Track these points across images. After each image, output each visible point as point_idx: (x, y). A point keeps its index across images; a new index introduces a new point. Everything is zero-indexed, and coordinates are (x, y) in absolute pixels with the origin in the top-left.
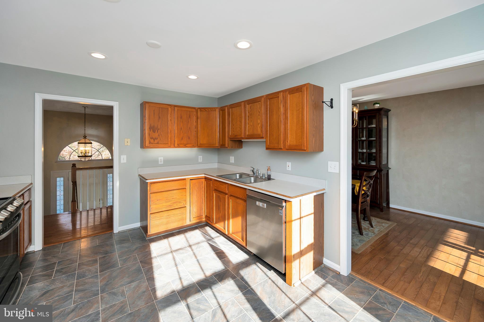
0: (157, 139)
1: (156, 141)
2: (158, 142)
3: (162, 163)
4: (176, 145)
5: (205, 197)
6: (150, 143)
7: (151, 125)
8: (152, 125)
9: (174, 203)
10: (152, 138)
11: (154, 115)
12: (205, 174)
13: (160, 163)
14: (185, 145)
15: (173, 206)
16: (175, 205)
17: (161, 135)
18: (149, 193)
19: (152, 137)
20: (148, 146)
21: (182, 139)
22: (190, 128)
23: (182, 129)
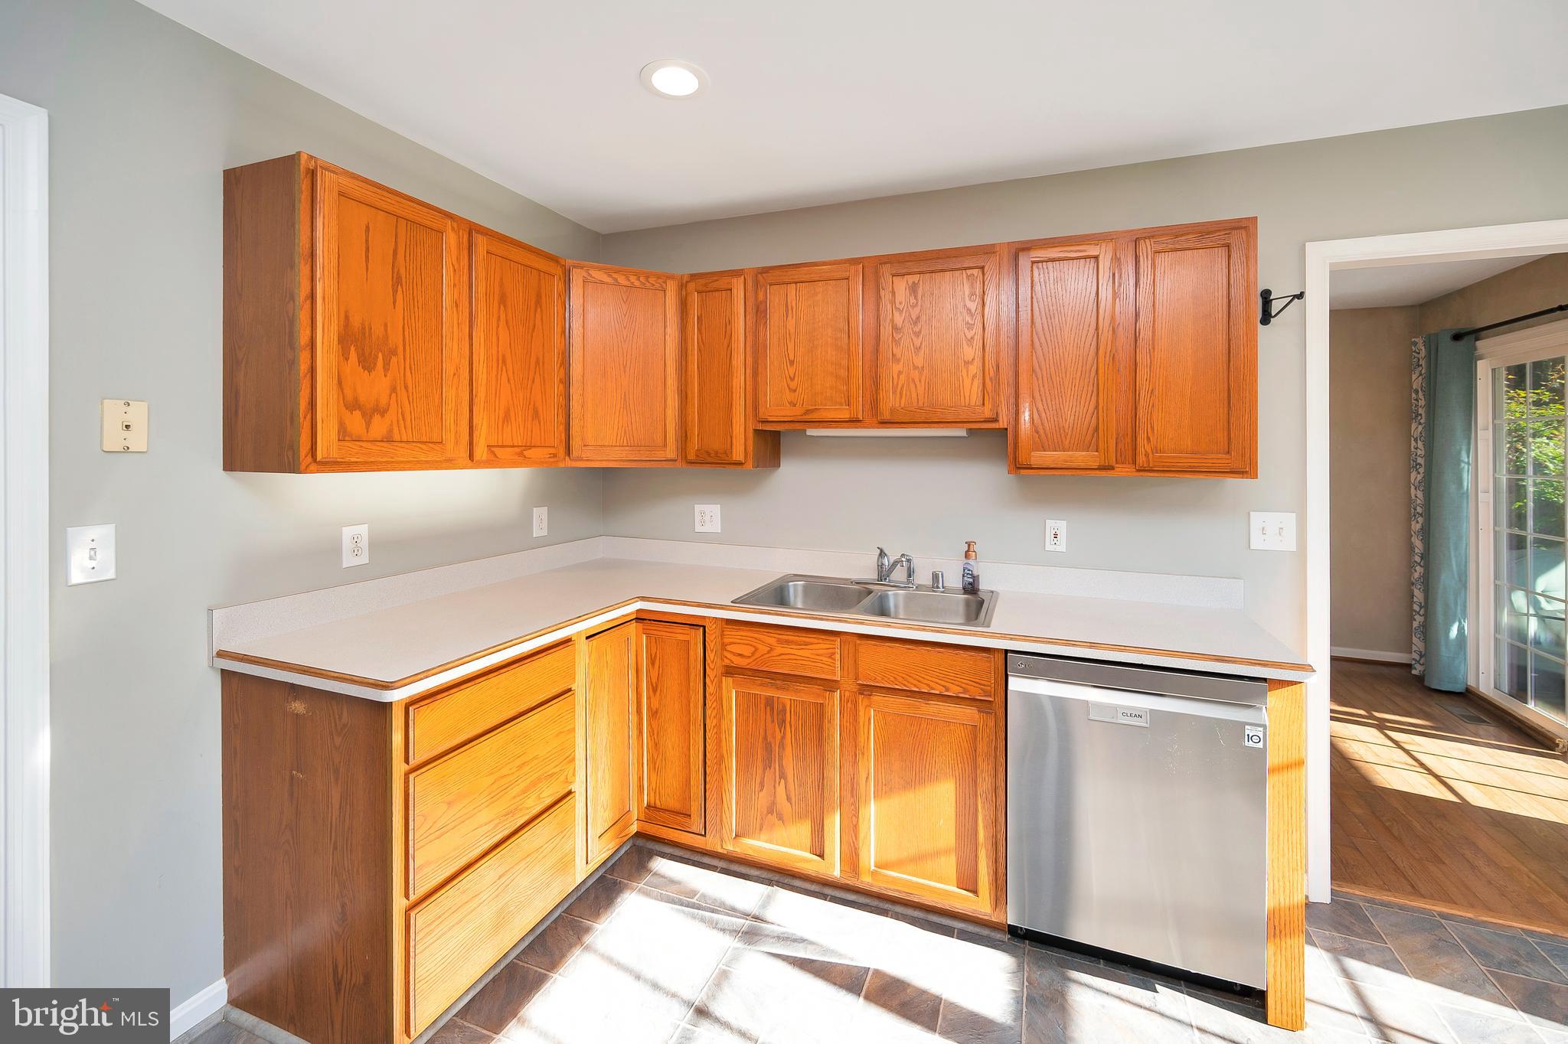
0: (383, 412)
1: (379, 427)
2: (390, 431)
3: (364, 559)
4: (481, 451)
6: (343, 434)
7: (347, 318)
8: (356, 321)
9: (524, 791)
10: (353, 405)
11: (367, 257)
12: (643, 599)
13: (348, 560)
14: (521, 454)
15: (521, 810)
16: (530, 802)
17: (406, 388)
18: (398, 768)
19: (356, 400)
20: (335, 454)
21: (507, 417)
22: (537, 362)
23: (504, 362)
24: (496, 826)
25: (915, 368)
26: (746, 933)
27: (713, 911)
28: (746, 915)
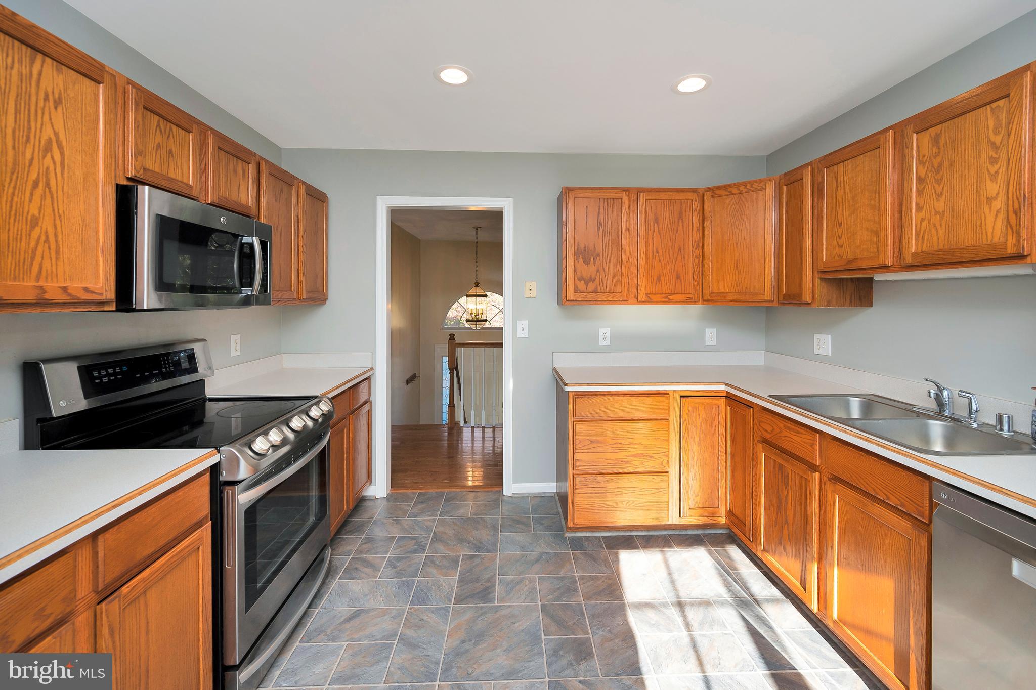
0: (593, 280)
1: (591, 286)
2: (596, 288)
3: (608, 343)
4: (642, 296)
5: (726, 453)
6: (576, 290)
7: (578, 245)
8: (582, 246)
9: (634, 456)
10: (581, 279)
11: (587, 219)
12: (726, 384)
13: (602, 343)
14: (666, 298)
15: (630, 463)
16: (636, 463)
17: (604, 269)
18: (571, 419)
19: (582, 276)
20: (573, 298)
21: (659, 279)
22: (680, 249)
23: (657, 252)
24: (616, 463)
25: (937, 213)
26: (741, 601)
27: (735, 581)
28: (751, 595)
